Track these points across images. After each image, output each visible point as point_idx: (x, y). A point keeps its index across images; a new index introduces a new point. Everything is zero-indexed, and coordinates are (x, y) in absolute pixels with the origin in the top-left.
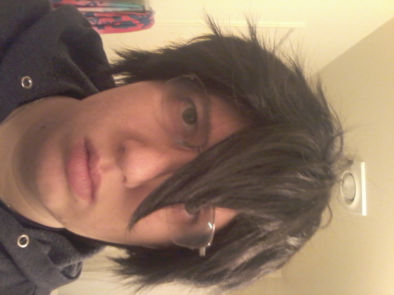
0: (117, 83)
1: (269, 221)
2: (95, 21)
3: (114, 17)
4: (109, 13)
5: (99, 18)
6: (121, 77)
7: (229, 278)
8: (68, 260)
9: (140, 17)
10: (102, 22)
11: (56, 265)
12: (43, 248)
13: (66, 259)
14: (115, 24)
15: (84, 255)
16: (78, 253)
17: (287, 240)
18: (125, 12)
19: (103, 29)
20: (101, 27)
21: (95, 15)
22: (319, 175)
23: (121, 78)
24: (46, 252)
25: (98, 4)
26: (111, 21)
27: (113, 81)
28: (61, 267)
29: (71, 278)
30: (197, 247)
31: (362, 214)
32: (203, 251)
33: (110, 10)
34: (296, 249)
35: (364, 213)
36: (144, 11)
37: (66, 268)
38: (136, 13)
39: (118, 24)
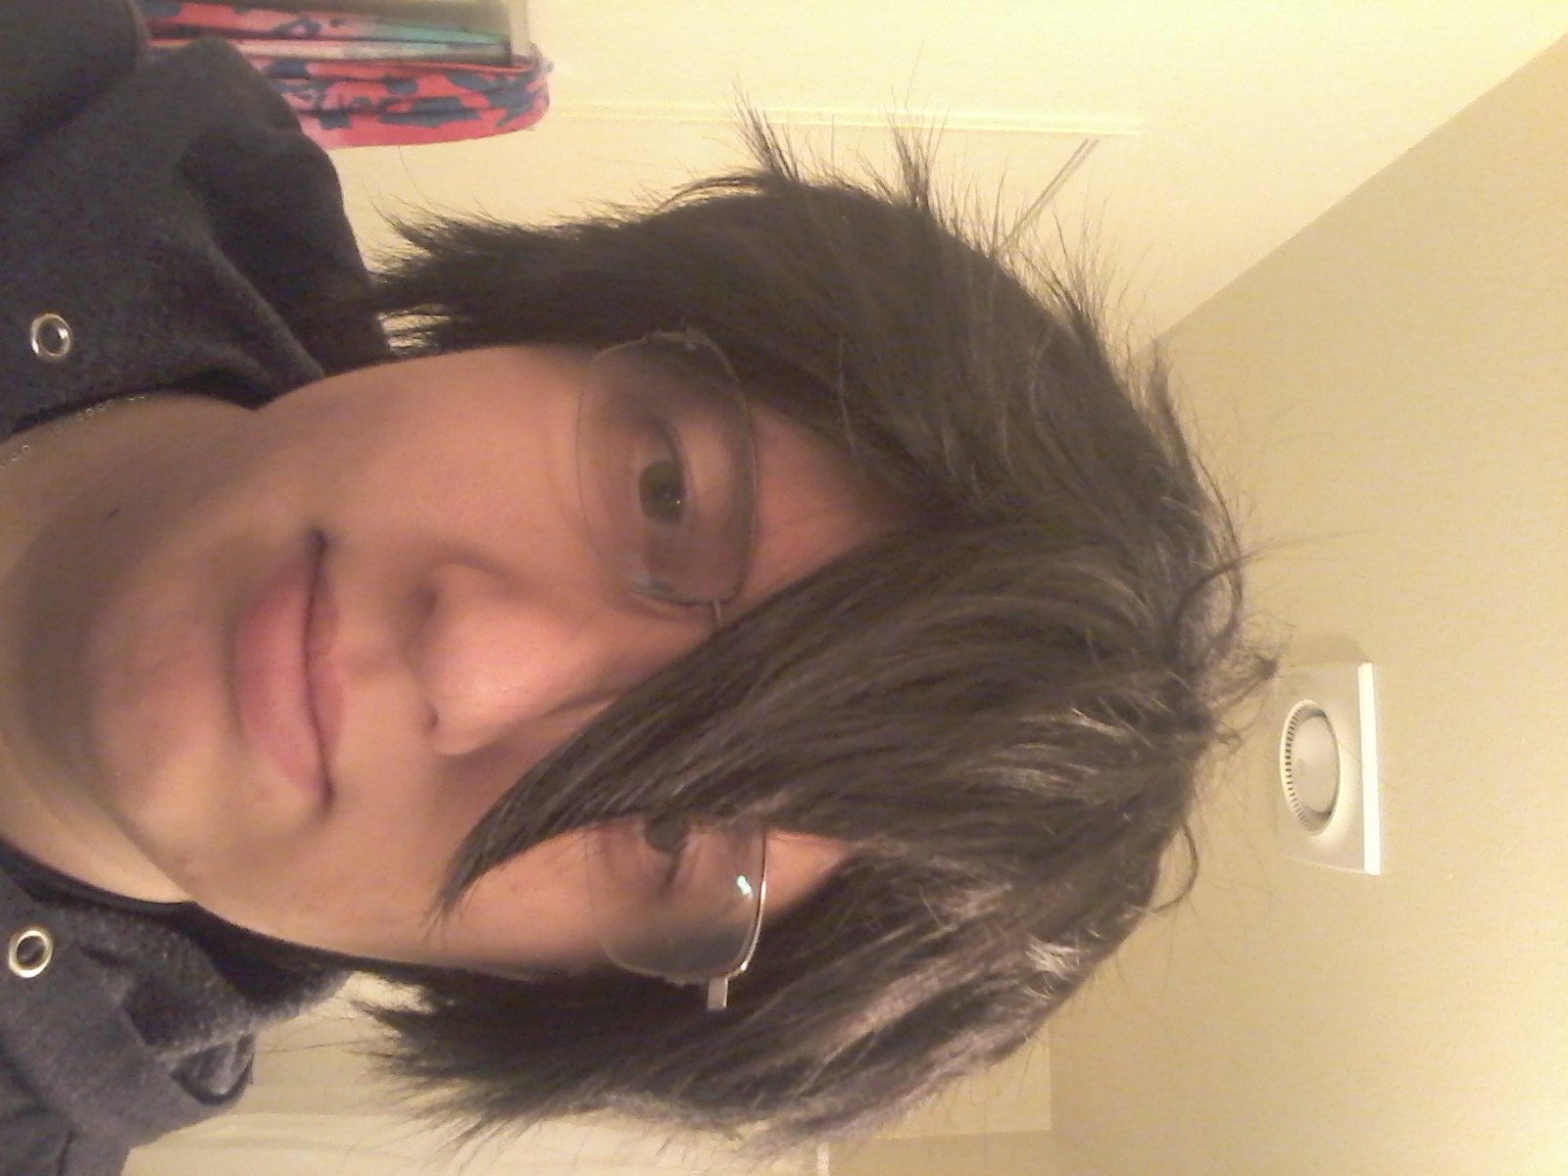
0: (395, 343)
1: (963, 882)
2: (312, 92)
3: (387, 81)
4: (366, 63)
5: (328, 81)
6: (412, 322)
7: (812, 1093)
8: (202, 1027)
9: (492, 81)
10: (340, 98)
11: (153, 1049)
12: (104, 981)
13: (195, 1024)
14: (391, 109)
15: (264, 1008)
16: (243, 1001)
17: (1028, 953)
18: (432, 59)
19: (344, 125)
20: (334, 118)
21: (312, 69)
22: (1149, 713)
23: (412, 326)
24: (117, 998)
25: (326, 27)
26: (376, 95)
27: (381, 338)
28: (171, 1058)
29: (211, 1102)
30: (695, 979)
32: (719, 994)
33: (371, 51)
34: (1064, 987)
36: (507, 60)
37: (193, 1059)
38: (477, 68)
39: (404, 108)
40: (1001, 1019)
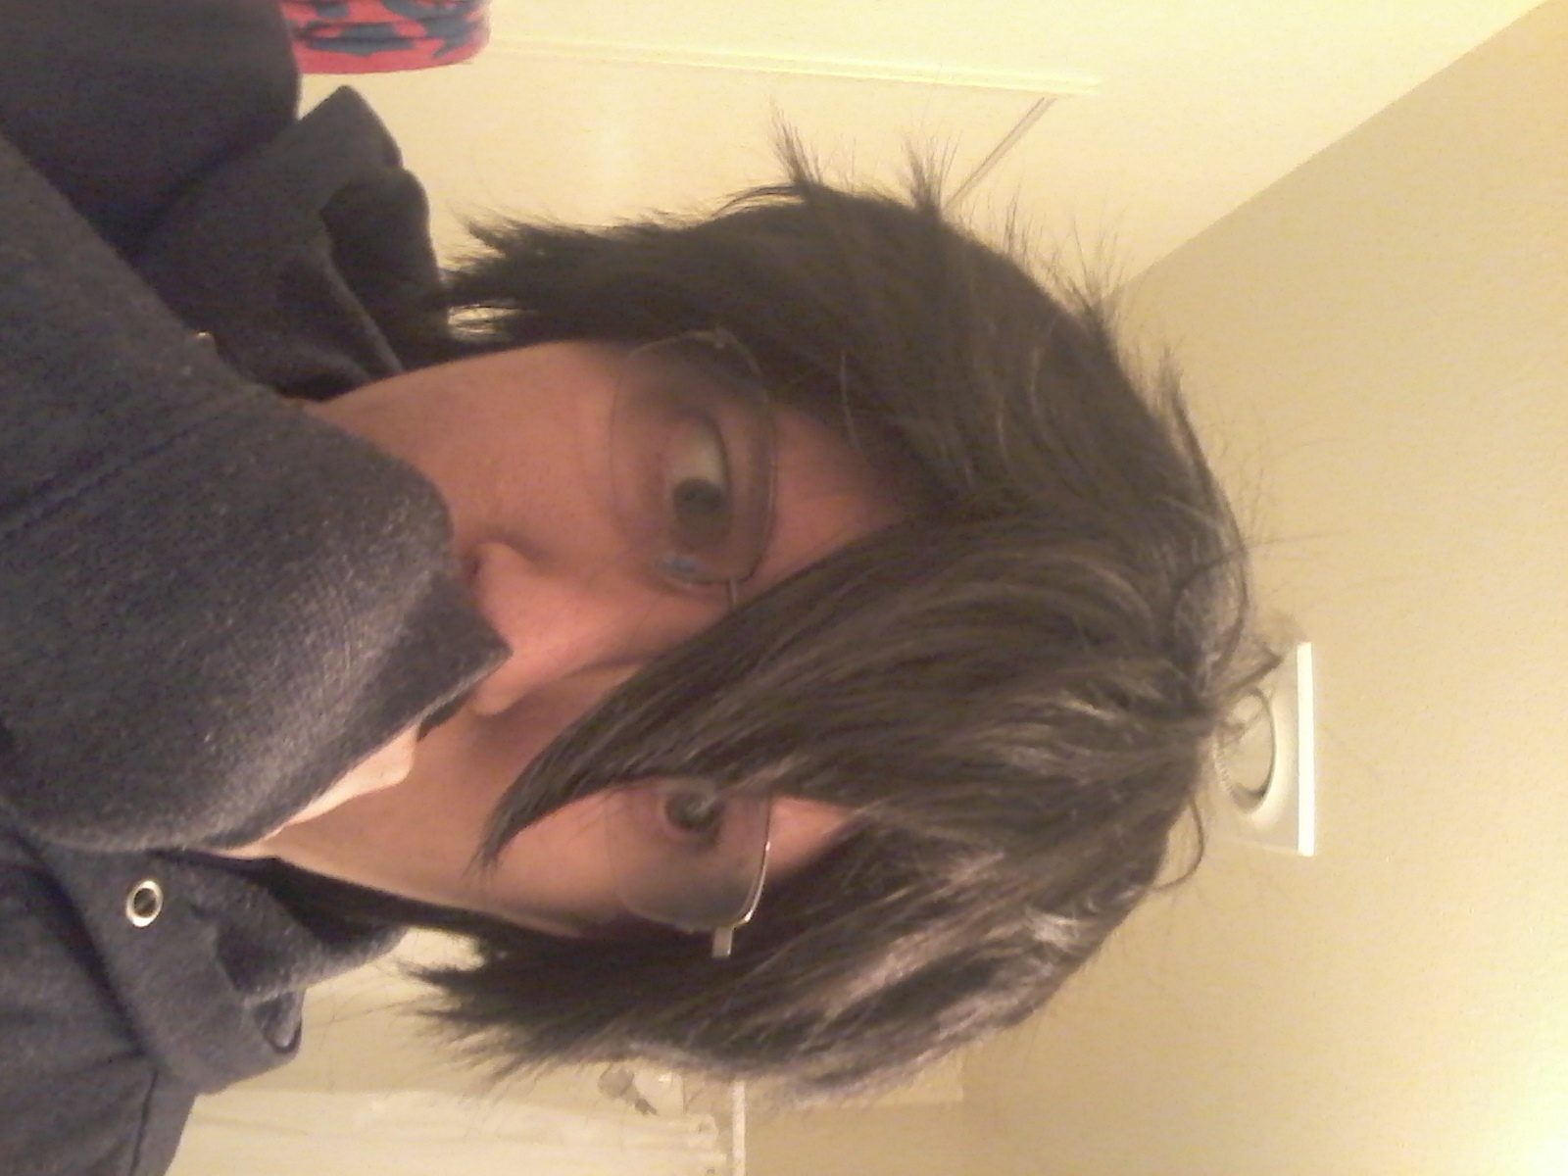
3: (316, 3)
9: (430, 9)
11: (238, 995)
17: (1028, 922)
22: (1141, 699)
26: (304, 18)
31: (1297, 848)
35: (1307, 846)
39: (333, 34)
40: (1005, 987)
